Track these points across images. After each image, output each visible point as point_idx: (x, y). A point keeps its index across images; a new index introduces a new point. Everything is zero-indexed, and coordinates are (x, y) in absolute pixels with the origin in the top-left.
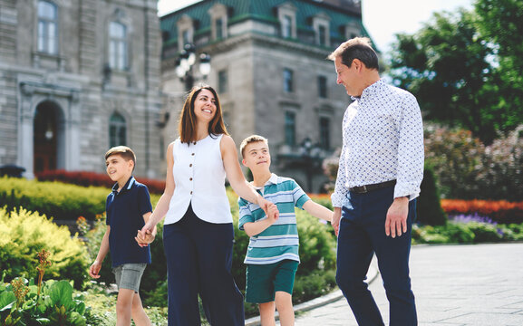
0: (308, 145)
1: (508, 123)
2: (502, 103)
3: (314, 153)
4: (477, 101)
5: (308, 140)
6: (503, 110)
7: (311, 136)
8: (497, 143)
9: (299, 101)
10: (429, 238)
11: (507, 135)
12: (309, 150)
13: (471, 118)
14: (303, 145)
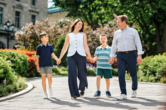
0: (8, 24)
1: (105, 20)
2: (103, 10)
3: (11, 28)
4: (91, 9)
5: (8, 22)
6: (103, 14)
7: (10, 20)
8: (98, 29)
9: (5, 2)
10: (62, 72)
11: (103, 26)
12: (8, 27)
13: (88, 16)
14: (6, 24)
